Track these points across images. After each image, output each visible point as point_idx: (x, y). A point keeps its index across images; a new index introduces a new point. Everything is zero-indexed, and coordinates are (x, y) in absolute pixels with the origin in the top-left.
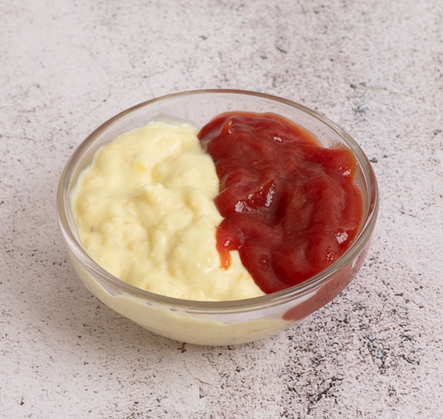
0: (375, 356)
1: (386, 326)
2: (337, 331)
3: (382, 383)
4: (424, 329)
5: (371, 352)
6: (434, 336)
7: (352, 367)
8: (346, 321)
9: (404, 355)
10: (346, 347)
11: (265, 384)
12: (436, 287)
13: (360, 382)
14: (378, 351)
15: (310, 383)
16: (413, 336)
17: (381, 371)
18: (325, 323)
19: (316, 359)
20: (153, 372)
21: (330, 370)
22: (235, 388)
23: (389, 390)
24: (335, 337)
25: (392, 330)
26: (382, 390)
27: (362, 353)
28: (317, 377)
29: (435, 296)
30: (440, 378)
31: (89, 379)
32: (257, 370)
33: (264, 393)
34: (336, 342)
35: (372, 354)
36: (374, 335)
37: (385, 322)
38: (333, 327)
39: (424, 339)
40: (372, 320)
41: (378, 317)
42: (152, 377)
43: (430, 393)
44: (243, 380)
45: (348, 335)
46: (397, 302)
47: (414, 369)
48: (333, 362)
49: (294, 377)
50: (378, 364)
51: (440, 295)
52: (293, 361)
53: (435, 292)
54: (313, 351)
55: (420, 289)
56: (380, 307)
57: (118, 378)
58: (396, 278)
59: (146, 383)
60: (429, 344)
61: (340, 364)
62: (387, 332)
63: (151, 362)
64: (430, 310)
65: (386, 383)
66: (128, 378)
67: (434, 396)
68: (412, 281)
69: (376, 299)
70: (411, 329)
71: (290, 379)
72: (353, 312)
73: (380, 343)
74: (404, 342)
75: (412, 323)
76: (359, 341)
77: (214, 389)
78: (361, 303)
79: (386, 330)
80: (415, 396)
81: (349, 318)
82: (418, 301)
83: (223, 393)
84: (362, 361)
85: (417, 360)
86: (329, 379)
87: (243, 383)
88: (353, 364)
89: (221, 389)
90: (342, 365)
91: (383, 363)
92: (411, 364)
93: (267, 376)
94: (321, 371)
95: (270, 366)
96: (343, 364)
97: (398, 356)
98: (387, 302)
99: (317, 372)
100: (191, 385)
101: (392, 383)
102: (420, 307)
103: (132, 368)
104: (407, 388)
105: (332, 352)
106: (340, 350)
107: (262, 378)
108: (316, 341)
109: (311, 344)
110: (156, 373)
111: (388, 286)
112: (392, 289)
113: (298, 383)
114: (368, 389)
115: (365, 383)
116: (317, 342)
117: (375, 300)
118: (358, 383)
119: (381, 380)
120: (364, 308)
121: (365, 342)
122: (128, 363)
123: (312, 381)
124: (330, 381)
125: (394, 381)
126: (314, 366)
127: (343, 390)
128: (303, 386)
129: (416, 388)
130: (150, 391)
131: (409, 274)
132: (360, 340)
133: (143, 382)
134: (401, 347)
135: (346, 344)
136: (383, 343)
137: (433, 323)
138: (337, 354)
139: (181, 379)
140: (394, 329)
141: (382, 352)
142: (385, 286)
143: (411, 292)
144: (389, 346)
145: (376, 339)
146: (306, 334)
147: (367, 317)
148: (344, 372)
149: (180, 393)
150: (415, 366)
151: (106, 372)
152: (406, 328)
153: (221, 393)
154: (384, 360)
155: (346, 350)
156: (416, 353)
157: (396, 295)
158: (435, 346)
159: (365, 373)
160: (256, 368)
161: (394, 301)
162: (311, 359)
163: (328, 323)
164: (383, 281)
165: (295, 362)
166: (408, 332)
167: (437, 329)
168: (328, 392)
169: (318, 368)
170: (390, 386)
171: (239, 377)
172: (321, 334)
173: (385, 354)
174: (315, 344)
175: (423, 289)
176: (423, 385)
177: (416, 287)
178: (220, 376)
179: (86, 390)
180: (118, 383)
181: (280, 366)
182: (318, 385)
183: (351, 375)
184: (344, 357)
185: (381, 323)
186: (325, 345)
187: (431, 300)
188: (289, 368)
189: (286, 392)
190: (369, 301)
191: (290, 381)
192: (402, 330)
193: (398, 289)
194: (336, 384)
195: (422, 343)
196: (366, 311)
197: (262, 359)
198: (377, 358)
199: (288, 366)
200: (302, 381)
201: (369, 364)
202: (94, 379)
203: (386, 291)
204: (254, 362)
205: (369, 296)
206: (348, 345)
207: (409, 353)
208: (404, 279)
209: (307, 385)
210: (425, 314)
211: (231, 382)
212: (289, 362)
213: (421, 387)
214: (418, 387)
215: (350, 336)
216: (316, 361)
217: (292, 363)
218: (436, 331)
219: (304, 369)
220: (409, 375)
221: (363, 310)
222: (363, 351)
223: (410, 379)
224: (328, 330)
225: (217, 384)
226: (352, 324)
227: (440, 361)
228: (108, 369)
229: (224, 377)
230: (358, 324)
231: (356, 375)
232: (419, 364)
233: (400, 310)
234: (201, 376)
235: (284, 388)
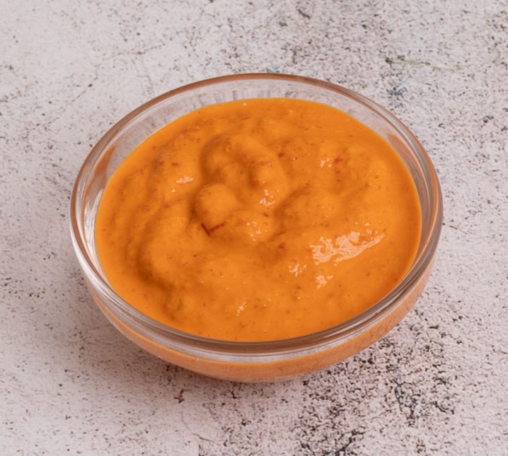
0: (402, 404)
1: (417, 367)
2: (360, 374)
3: (409, 436)
4: (462, 369)
5: (398, 399)
6: (473, 378)
7: (376, 417)
8: (370, 362)
9: (436, 402)
10: (369, 394)
11: (274, 440)
12: (477, 317)
13: (384, 436)
14: (406, 398)
15: (326, 438)
16: (448, 379)
17: (409, 422)
18: (347, 364)
19: (335, 409)
20: (146, 427)
21: (351, 421)
22: (240, 445)
23: (418, 445)
24: (357, 382)
25: (424, 371)
26: (409, 445)
27: (388, 400)
28: (335, 431)
29: (476, 328)
30: (477, 430)
31: (72, 437)
32: (266, 423)
33: (273, 451)
34: (359, 387)
35: (399, 402)
36: (402, 377)
37: (416, 362)
38: (356, 369)
39: (461, 383)
40: (401, 359)
41: (408, 356)
42: (145, 433)
43: (465, 448)
44: (250, 436)
45: (373, 378)
46: (432, 337)
47: (447, 419)
48: (354, 411)
49: (308, 432)
50: (406, 414)
51: (482, 327)
52: (308, 411)
53: (476, 323)
54: (331, 399)
55: (459, 320)
56: (411, 343)
57: (104, 435)
58: (432, 306)
59: (137, 441)
60: (466, 387)
61: (362, 414)
62: (419, 373)
63: (143, 415)
64: (469, 346)
65: (415, 437)
66: (116, 435)
67: (469, 452)
68: (450, 309)
69: (407, 333)
70: (447, 370)
71: (304, 434)
72: (380, 350)
73: (410, 388)
74: (437, 386)
75: (448, 363)
76: (385, 386)
77: (216, 446)
78: (389, 339)
79: (417, 371)
80: (447, 452)
81: (375, 357)
82: (455, 336)
83: (226, 452)
84: (387, 411)
85: (452, 408)
86: (348, 433)
87: (250, 438)
88: (377, 415)
89: (224, 446)
90: (364, 416)
91: (412, 412)
92: (444, 413)
93: (277, 430)
94: (340, 423)
95: (281, 418)
96: (366, 414)
97: (430, 403)
98: (419, 336)
99: (335, 425)
100: (189, 442)
101: (421, 437)
102: (458, 343)
103: (121, 422)
104: (437, 442)
105: (353, 399)
106: (363, 397)
107: (271, 433)
108: (335, 386)
109: (329, 391)
110: (148, 427)
111: (422, 317)
112: (426, 320)
113: (312, 439)
114: (392, 444)
115: (391, 437)
116: (336, 388)
117: (406, 335)
118: (382, 438)
119: (408, 433)
120: (392, 344)
121: (392, 387)
122: (116, 417)
123: (329, 435)
124: (350, 435)
125: (423, 434)
126: (331, 417)
127: (364, 446)
128: (319, 441)
129: (449, 442)
130: (142, 450)
131: (446, 301)
132: (387, 384)
133: (134, 439)
134: (433, 392)
135: (370, 389)
136: (413, 387)
137: (472, 362)
138: (359, 402)
139: (178, 435)
140: (426, 370)
141: (411, 398)
142: (418, 317)
143: (449, 324)
144: (420, 391)
145: (405, 382)
146: (324, 378)
147: (395, 355)
148: (366, 424)
149: (177, 452)
150: (448, 416)
151: (90, 427)
152: (440, 369)
153: (223, 451)
154: (413, 409)
155: (370, 396)
156: (451, 399)
157: (431, 328)
158: (473, 390)
159: (390, 425)
160: (265, 420)
161: (428, 335)
162: (328, 409)
163: (349, 365)
164: (416, 311)
165: (310, 413)
166: (443, 374)
167: (477, 369)
168: (347, 448)
169: (337, 420)
170: (419, 441)
171: (245, 432)
172: (341, 378)
173: (415, 401)
174: (334, 390)
175: (463, 319)
176: (457, 439)
177: (454, 318)
178: (222, 431)
179: (68, 450)
180: (105, 440)
181: (292, 417)
182: (335, 440)
183: (374, 428)
184: (367, 405)
185: (412, 363)
186: (345, 391)
187: (471, 334)
188: (302, 420)
189: (298, 449)
190: (399, 336)
191: (303, 436)
192: (436, 371)
193: (433, 320)
194: (356, 439)
195: (459, 387)
196: (394, 348)
197: (272, 409)
198: (406, 406)
199: (302, 417)
200: (317, 436)
201: (395, 413)
202: (78, 436)
203: (419, 323)
204: (263, 413)
205: (398, 330)
206: (372, 391)
207: (442, 400)
208: (441, 308)
209: (323, 441)
210: (464, 351)
211: (236, 437)
212: (303, 412)
213: (455, 440)
214: (451, 441)
215: (375, 380)
216: (335, 412)
217: (306, 414)
218: (475, 372)
219: (320, 422)
220: (442, 427)
221: (392, 347)
222: (390, 398)
223: (443, 431)
224: (350, 373)
225: (220, 441)
226: (378, 365)
227: (478, 409)
228: (94, 424)
229: (228, 432)
230: (385, 365)
231: (381, 428)
232: (453, 413)
233: (434, 347)
234: (200, 431)
235: (296, 445)
